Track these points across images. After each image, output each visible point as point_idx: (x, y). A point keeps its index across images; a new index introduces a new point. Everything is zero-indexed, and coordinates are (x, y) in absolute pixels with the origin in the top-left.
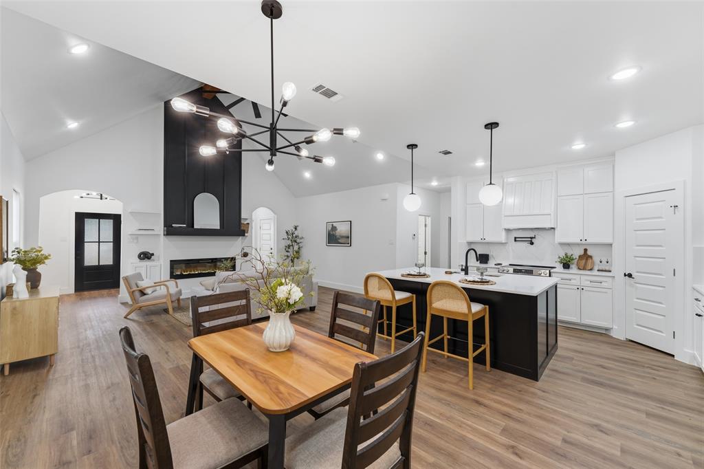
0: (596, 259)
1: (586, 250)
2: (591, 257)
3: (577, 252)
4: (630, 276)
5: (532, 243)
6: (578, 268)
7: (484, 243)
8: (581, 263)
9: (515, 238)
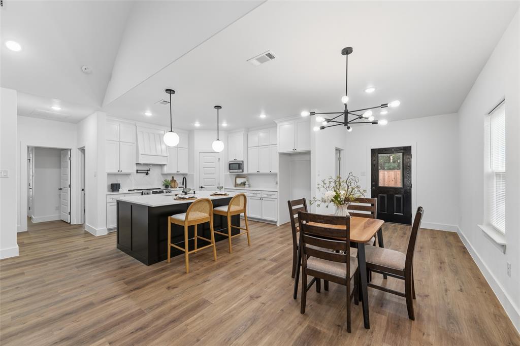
0: (178, 182)
1: (173, 177)
2: (175, 181)
3: (170, 179)
4: (202, 187)
5: (147, 174)
6: (172, 187)
7: (120, 174)
8: (173, 184)
9: (137, 170)
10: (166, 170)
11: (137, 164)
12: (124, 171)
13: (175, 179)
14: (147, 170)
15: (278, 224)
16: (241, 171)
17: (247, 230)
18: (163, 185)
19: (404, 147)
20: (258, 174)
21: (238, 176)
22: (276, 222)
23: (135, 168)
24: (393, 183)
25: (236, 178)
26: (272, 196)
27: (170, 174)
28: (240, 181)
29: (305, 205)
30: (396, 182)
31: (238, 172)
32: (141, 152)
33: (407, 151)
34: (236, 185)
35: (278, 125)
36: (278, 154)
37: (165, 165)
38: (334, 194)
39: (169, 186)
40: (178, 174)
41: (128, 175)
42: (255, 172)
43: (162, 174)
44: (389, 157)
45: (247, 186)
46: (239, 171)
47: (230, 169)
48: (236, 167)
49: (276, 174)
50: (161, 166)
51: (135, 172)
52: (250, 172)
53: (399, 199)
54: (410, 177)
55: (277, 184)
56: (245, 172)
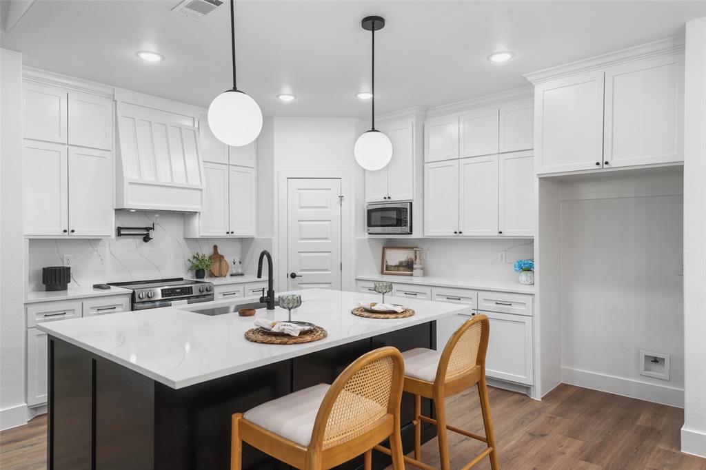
0: (228, 259)
1: (215, 247)
2: (222, 257)
3: (207, 251)
4: (293, 276)
5: (147, 239)
6: (212, 275)
7: (70, 241)
8: (215, 267)
9: (119, 229)
10: (199, 228)
11: (120, 211)
12: (82, 231)
13: (220, 252)
14: (148, 229)
15: (537, 395)
16: (407, 229)
17: (488, 441)
18: (191, 269)
20: (458, 240)
21: (390, 245)
22: (528, 388)
23: (112, 224)
25: (384, 248)
26: (515, 308)
27: (207, 239)
28: (395, 257)
31: (394, 233)
32: (129, 174)
34: (386, 269)
35: (539, 90)
36: (537, 181)
37: (196, 212)
39: (206, 273)
40: (231, 239)
41: (92, 242)
42: (448, 232)
43: (188, 240)
45: (417, 272)
46: (398, 229)
47: (369, 225)
48: (389, 218)
50: (186, 216)
51: (113, 233)
52: (431, 232)
55: (528, 269)
56: (416, 234)
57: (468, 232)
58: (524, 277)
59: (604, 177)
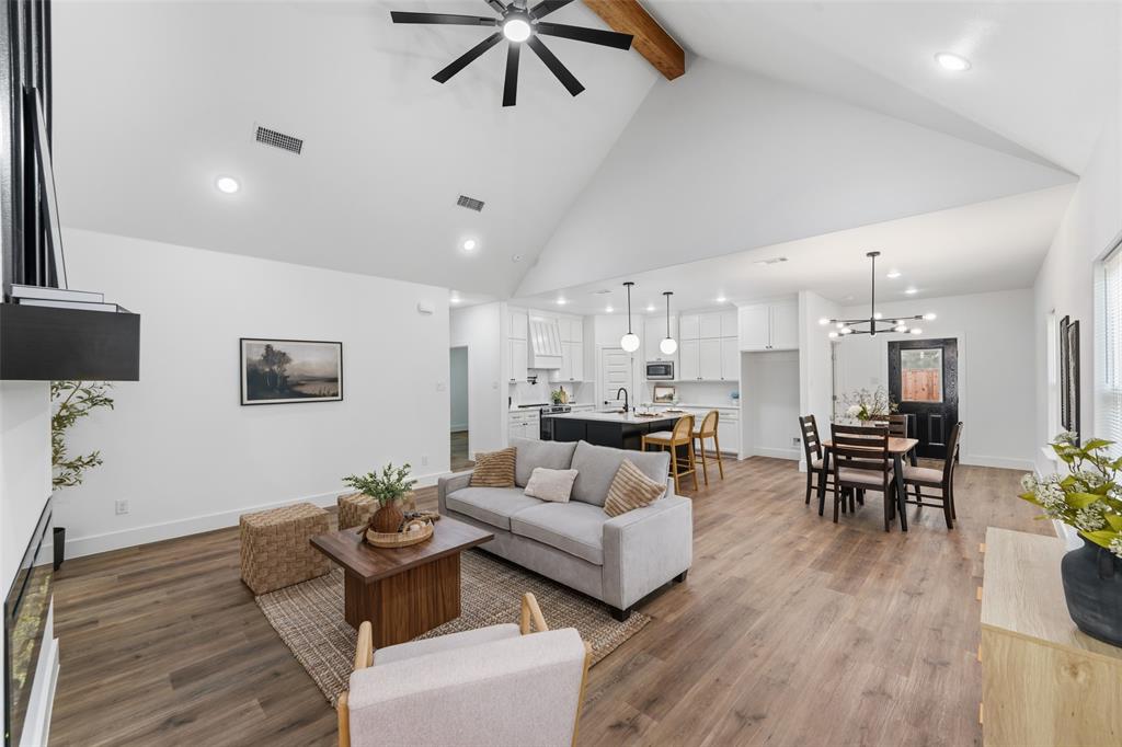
1: (562, 387)
4: (606, 403)
6: (561, 402)
8: (562, 398)
10: (558, 377)
11: (529, 369)
13: (564, 389)
14: (535, 378)
15: (741, 458)
16: (671, 377)
17: (718, 459)
19: (945, 340)
20: (700, 382)
21: (658, 386)
22: (736, 455)
23: (527, 375)
24: (925, 394)
25: (656, 388)
26: (730, 416)
27: (558, 383)
28: (662, 392)
29: (814, 423)
30: (930, 394)
31: (663, 379)
32: (536, 352)
33: (948, 344)
34: (656, 399)
35: (740, 309)
36: (739, 354)
37: (555, 369)
38: (861, 409)
42: (694, 378)
44: (919, 354)
45: (675, 400)
46: (665, 377)
47: (648, 374)
48: (659, 371)
49: (737, 383)
52: (684, 378)
53: (936, 421)
54: (954, 387)
55: (737, 397)
56: (676, 379)
57: (704, 378)
58: (735, 401)
59: (769, 352)
